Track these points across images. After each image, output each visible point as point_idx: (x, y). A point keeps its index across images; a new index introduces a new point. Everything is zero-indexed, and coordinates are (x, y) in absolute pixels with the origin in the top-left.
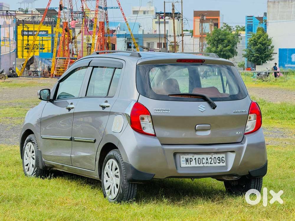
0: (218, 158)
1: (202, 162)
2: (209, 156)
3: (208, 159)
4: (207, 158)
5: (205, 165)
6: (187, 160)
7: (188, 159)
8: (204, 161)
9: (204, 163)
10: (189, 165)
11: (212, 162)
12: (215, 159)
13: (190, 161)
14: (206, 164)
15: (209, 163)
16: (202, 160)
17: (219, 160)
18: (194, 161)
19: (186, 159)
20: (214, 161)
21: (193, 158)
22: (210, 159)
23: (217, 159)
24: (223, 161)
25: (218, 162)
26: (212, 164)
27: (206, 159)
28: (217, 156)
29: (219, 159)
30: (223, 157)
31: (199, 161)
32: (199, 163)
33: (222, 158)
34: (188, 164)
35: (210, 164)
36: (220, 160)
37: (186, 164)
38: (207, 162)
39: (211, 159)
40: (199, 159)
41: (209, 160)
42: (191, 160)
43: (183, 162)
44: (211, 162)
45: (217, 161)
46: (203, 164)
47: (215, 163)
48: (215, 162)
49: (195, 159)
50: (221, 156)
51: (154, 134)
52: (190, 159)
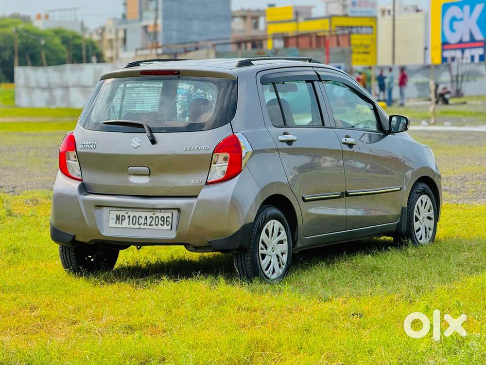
0: (162, 217)
1: (138, 222)
2: (149, 214)
3: (148, 218)
4: (146, 217)
5: (142, 226)
6: (118, 218)
7: (119, 216)
8: (142, 221)
9: (141, 224)
10: (120, 226)
11: (153, 223)
12: (157, 218)
13: (122, 220)
14: (144, 225)
15: (148, 224)
16: (139, 219)
17: (162, 221)
18: (127, 219)
19: (117, 215)
20: (155, 221)
21: (127, 216)
22: (150, 218)
23: (160, 220)
24: (168, 223)
25: (161, 224)
26: (152, 225)
27: (144, 218)
28: (160, 215)
29: (163, 219)
30: (169, 217)
31: (134, 220)
32: (134, 223)
33: (167, 218)
34: (119, 223)
35: (150, 225)
36: (164, 221)
37: (116, 224)
38: (145, 222)
39: (152, 218)
40: (134, 218)
41: (149, 220)
42: (123, 218)
43: (112, 221)
44: (151, 222)
45: (161, 222)
46: (139, 224)
47: (157, 225)
48: (157, 223)
49: (129, 217)
50: (165, 215)
51: (80, 178)
52: (122, 216)
